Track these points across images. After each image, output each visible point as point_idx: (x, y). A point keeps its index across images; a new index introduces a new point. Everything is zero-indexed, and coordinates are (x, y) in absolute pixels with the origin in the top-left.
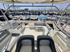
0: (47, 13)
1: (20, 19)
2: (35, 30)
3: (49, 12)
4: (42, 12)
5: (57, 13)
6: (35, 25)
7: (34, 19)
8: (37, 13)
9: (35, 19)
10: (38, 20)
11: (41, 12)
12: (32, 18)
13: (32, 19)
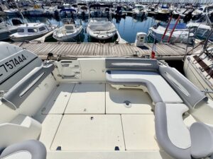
0: (146, 13)
1: (43, 38)
2: (108, 93)
3: (153, 10)
4: (131, 10)
5: (183, 10)
6: (109, 72)
7: (100, 36)
8: (110, 12)
9: (105, 36)
10: (117, 43)
11: (125, 9)
12: (92, 33)
13: (95, 35)
